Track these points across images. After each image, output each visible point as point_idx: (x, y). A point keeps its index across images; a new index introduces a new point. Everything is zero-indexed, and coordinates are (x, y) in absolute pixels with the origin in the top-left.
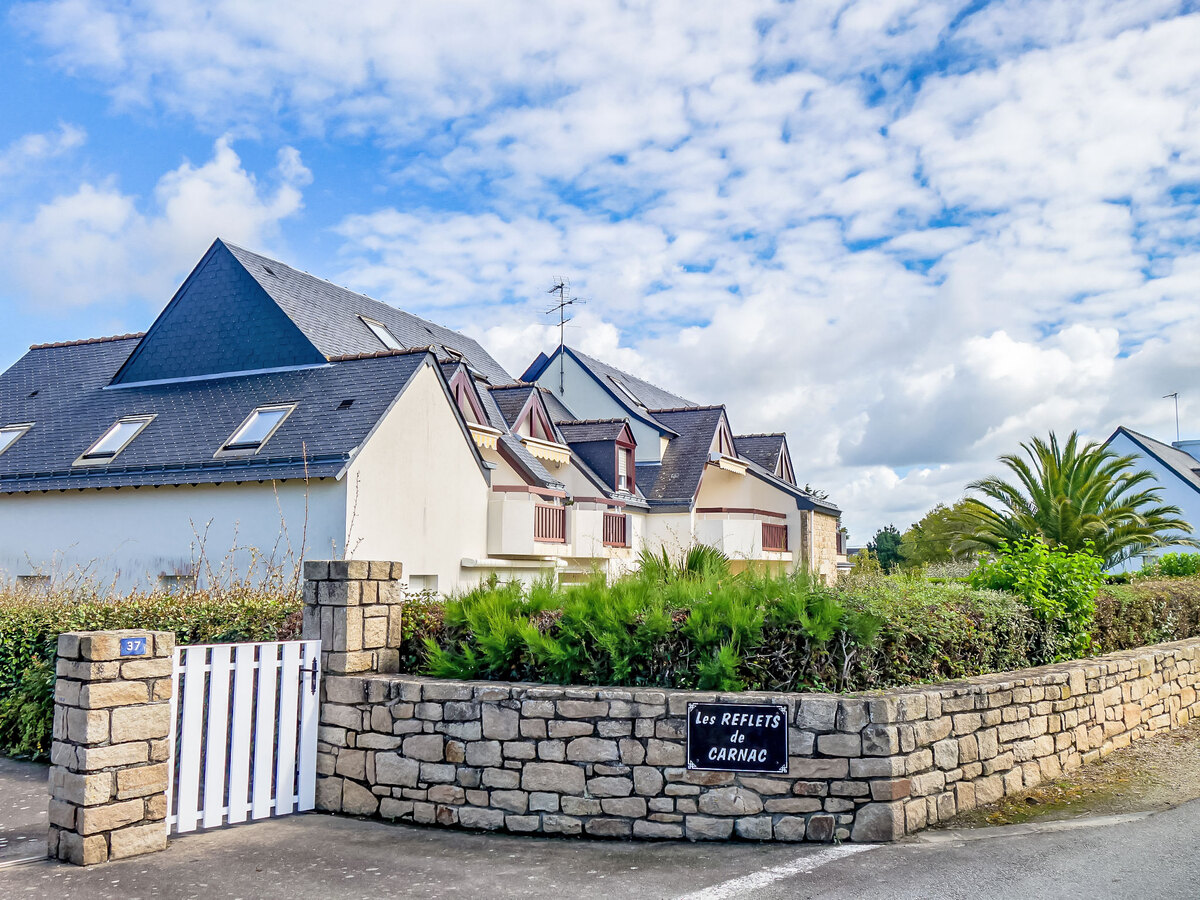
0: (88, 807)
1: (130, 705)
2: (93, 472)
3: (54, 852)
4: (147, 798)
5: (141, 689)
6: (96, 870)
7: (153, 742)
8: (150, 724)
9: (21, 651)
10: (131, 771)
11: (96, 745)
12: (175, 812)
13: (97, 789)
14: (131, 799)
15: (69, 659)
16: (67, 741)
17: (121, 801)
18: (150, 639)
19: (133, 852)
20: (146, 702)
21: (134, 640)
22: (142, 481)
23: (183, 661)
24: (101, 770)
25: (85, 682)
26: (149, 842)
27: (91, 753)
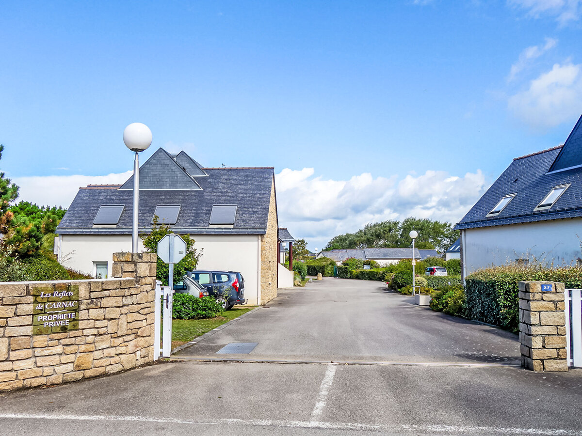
0: (534, 349)
1: (547, 311)
2: (543, 213)
3: (523, 364)
4: (559, 349)
5: (552, 305)
6: (538, 373)
7: (559, 327)
8: (557, 319)
9: (516, 290)
10: (550, 337)
11: (535, 325)
12: (572, 357)
13: (537, 342)
14: (551, 348)
15: (522, 291)
16: (524, 323)
17: (547, 349)
18: (553, 285)
19: (553, 370)
20: (554, 310)
21: (546, 285)
22: (565, 216)
23: (570, 295)
24: (538, 335)
25: (529, 301)
26: (560, 367)
27: (533, 328)
